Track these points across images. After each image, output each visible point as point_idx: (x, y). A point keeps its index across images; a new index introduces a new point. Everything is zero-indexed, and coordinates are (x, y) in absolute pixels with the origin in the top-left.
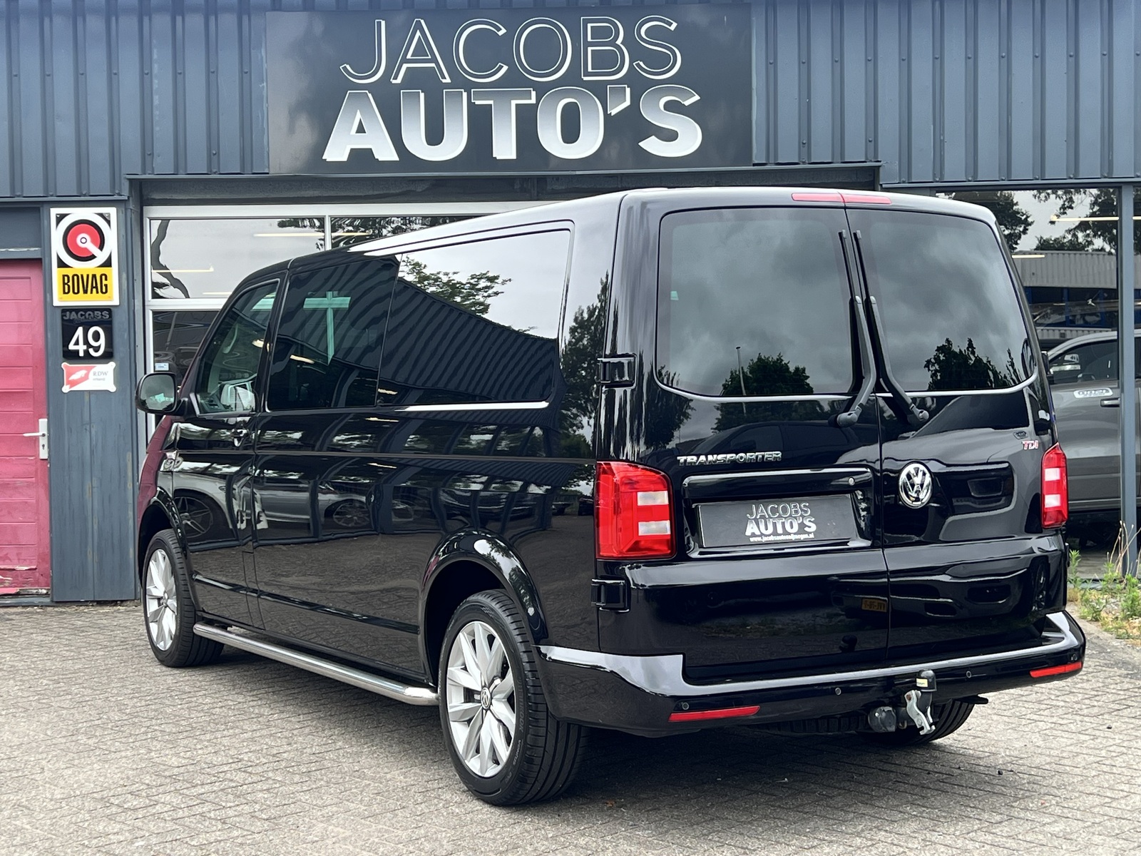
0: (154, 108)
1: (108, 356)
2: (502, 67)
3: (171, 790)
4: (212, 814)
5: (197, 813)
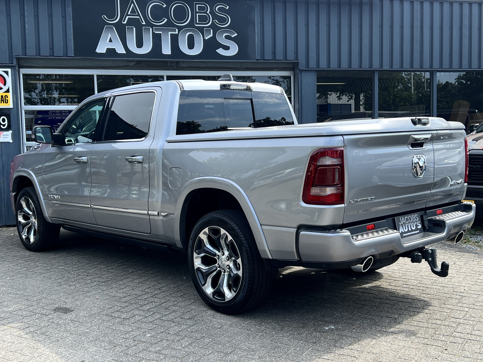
0: (26, 29)
1: (9, 128)
2: (164, 19)
3: (134, 308)
4: (164, 318)
5: (157, 318)
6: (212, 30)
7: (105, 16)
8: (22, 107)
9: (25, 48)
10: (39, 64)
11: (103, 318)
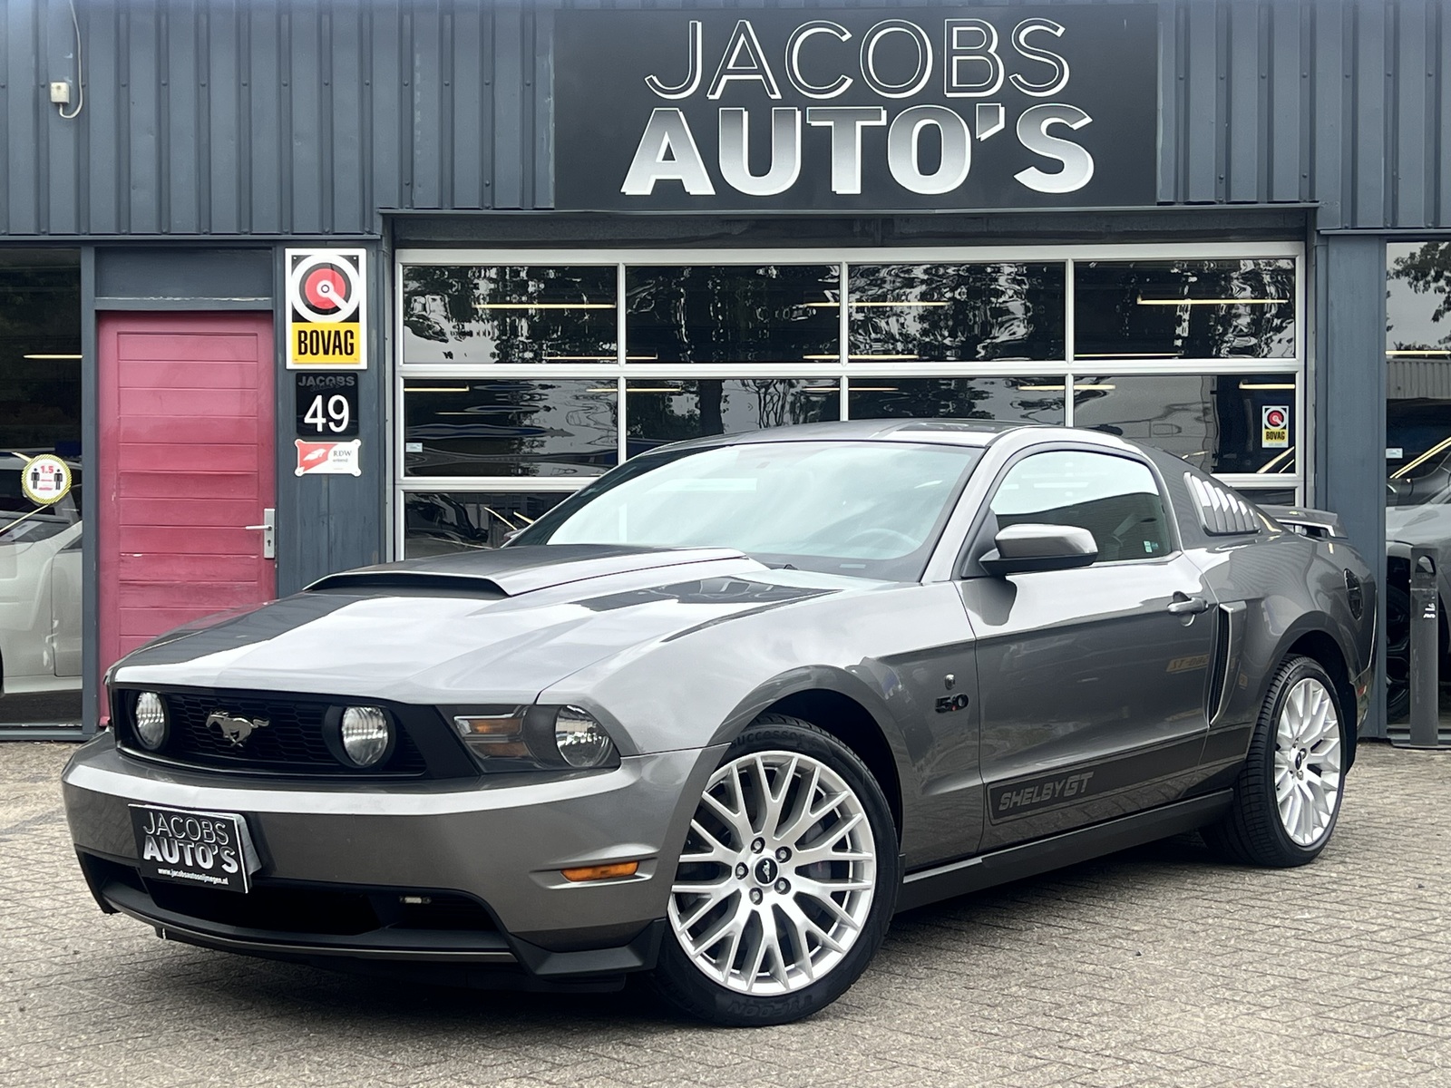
0: (415, 127)
1: (350, 434)
2: (844, 80)
6: (1002, 110)
7: (655, 79)
8: (397, 369)
9: (411, 184)
10: (452, 236)
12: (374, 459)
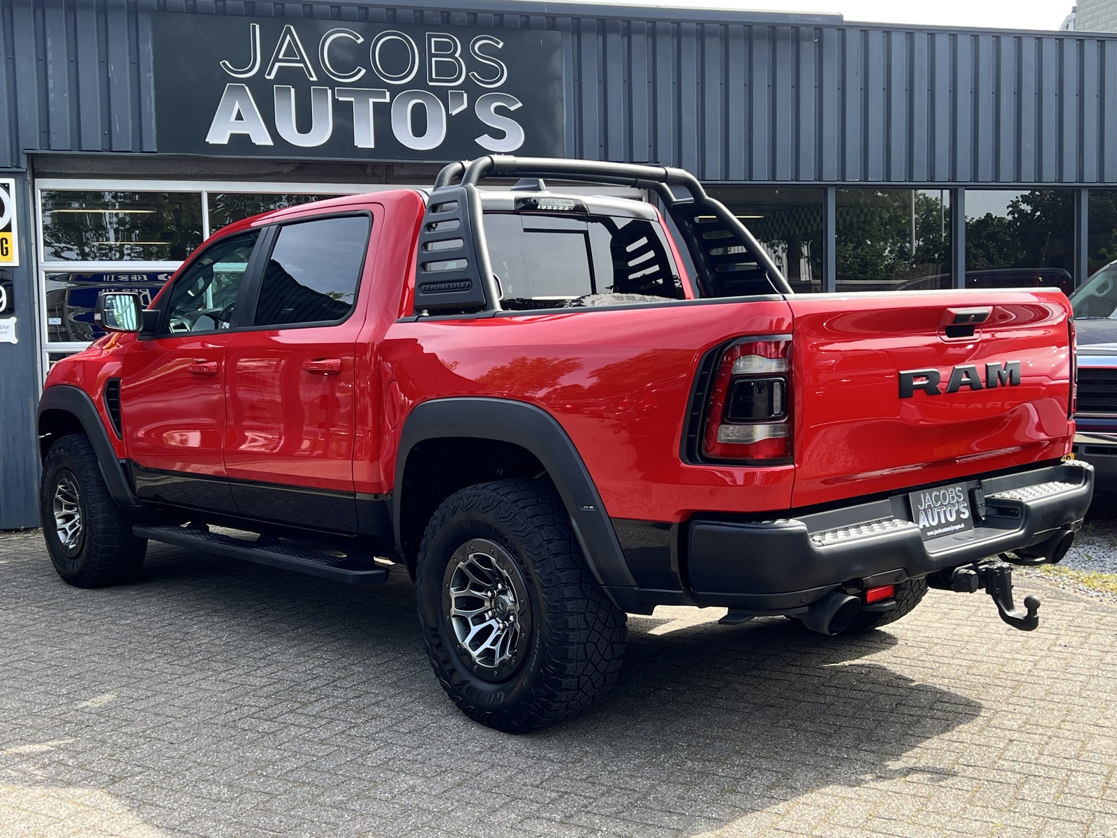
0: (48, 90)
1: (9, 312)
3: (285, 710)
4: (353, 732)
5: (338, 732)
8: (39, 265)
9: (48, 132)
10: (77, 169)
11: (217, 731)
12: (27, 331)
